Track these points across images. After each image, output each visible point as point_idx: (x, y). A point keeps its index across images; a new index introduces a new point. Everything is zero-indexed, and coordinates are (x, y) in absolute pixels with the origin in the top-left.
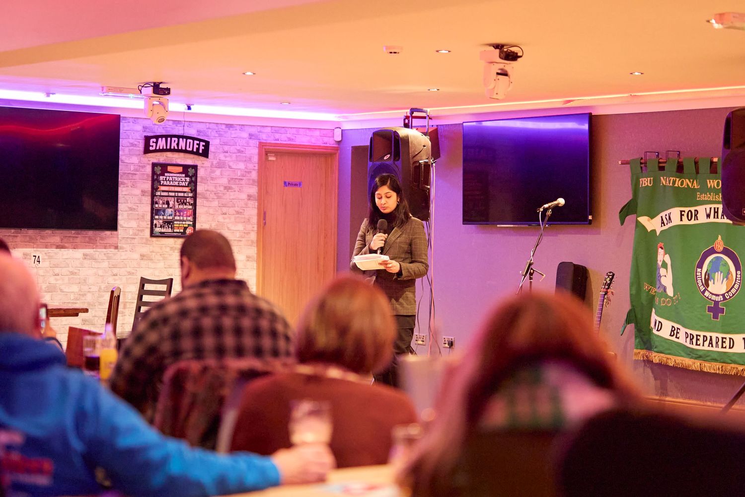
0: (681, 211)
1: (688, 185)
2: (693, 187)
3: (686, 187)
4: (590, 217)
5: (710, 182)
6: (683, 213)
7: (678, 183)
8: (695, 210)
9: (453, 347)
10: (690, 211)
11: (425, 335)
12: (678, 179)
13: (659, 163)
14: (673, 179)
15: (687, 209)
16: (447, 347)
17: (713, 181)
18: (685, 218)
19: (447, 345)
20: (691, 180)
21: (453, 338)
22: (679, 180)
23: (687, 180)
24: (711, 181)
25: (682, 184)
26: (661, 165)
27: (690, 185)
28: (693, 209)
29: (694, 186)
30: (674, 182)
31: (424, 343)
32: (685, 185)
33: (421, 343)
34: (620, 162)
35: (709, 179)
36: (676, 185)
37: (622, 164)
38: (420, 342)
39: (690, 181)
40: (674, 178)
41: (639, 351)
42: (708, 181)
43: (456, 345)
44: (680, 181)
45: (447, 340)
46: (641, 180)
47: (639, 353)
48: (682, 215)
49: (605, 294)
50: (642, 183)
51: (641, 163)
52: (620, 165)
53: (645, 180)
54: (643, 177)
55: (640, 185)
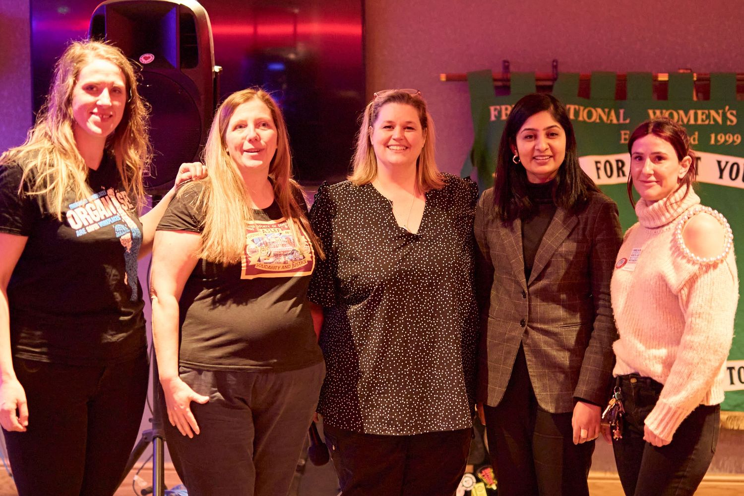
0: (597, 163)
1: (601, 118)
2: (609, 122)
3: (598, 121)
5: (655, 113)
6: (599, 165)
7: (583, 115)
8: (617, 161)
10: (607, 161)
12: (582, 108)
13: (537, 80)
14: (575, 109)
15: (602, 159)
17: (661, 113)
18: (602, 172)
20: (607, 110)
22: (584, 110)
23: (600, 110)
24: (658, 112)
25: (590, 115)
26: (541, 83)
27: (605, 118)
28: (613, 158)
29: (611, 121)
30: (577, 113)
32: (595, 117)
34: (443, 78)
35: (654, 108)
36: (581, 119)
39: (604, 111)
40: (577, 107)
42: (651, 112)
44: (586, 111)
46: (492, 108)
48: (598, 169)
50: (496, 113)
51: (495, 80)
52: (443, 82)
53: (506, 109)
54: (500, 104)
55: (493, 118)
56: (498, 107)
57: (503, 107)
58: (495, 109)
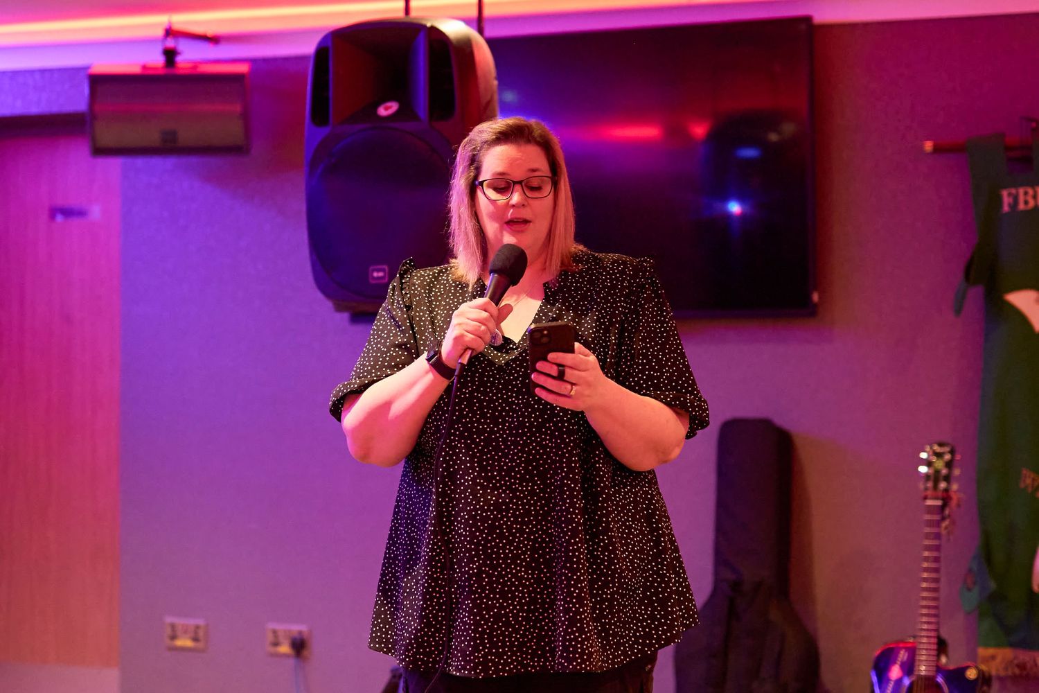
4: (816, 297)
9: (305, 653)
11: (201, 622)
16: (285, 656)
19: (285, 649)
21: (303, 628)
31: (200, 645)
33: (188, 643)
34: (928, 146)
37: (937, 150)
38: (185, 642)
41: (991, 651)
43: (316, 649)
45: (281, 634)
46: (1005, 193)
47: (993, 657)
49: (943, 508)
50: (1011, 200)
51: (1008, 148)
52: (928, 154)
53: (1026, 193)
54: (1016, 186)
55: (1006, 208)
56: (1014, 191)
57: (1021, 191)
58: (1010, 195)
